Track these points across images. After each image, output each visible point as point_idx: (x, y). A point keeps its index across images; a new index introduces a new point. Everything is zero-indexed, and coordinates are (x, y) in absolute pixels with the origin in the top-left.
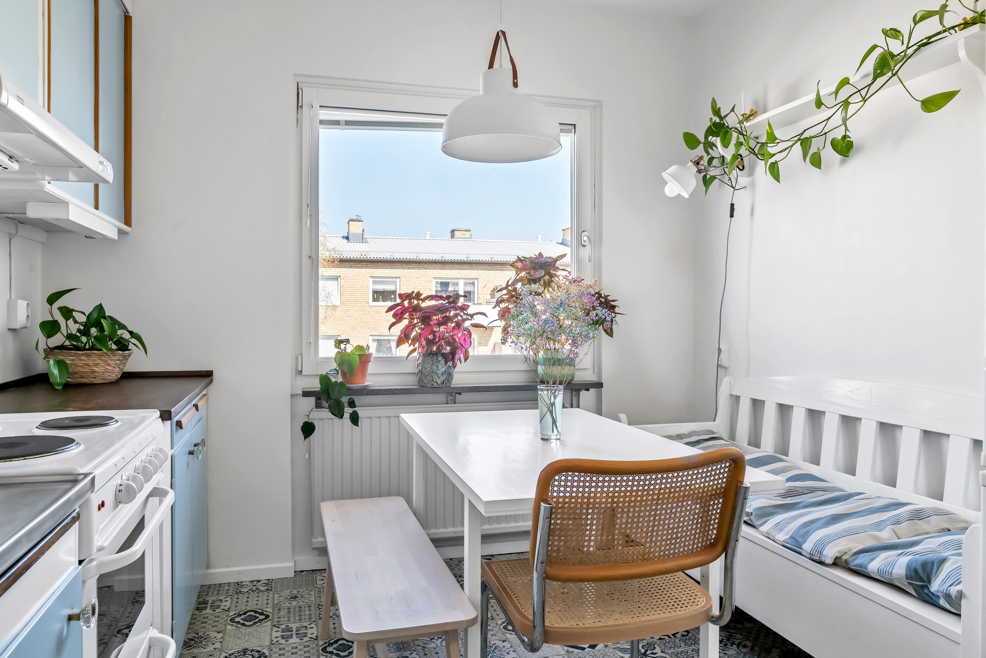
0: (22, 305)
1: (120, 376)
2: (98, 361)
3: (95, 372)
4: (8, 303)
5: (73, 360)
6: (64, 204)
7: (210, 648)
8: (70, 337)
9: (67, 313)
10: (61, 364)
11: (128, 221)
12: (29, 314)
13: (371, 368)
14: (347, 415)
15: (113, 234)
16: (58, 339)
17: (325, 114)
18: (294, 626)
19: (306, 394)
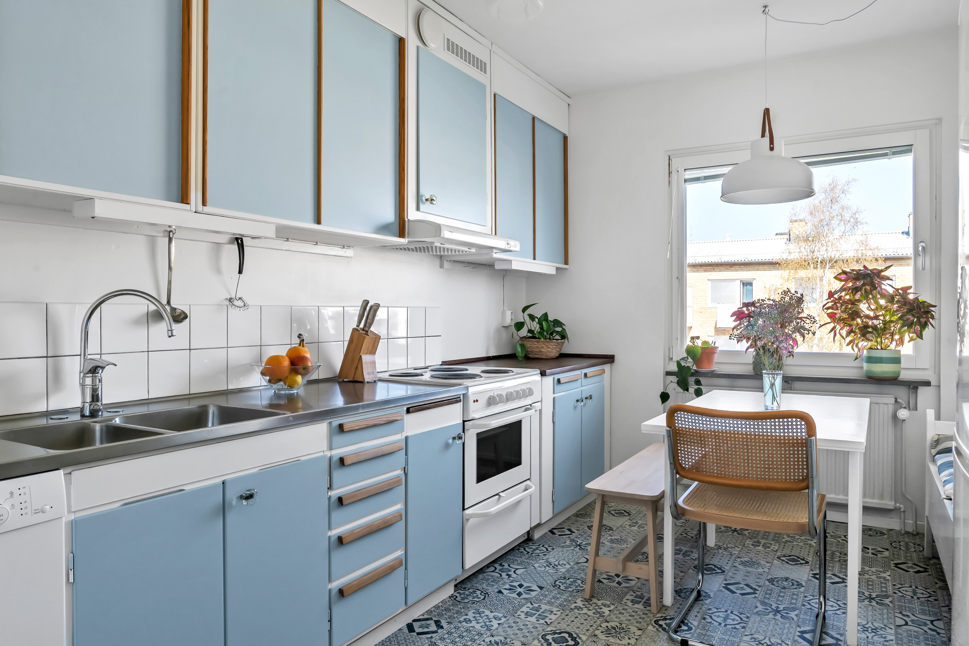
0: (508, 313)
1: (557, 355)
2: (543, 345)
3: (541, 352)
4: (502, 311)
5: (531, 344)
6: (510, 261)
7: (588, 519)
8: (530, 331)
9: (532, 317)
10: (522, 346)
11: (566, 263)
12: (513, 318)
13: (716, 358)
14: (692, 390)
15: (553, 271)
16: (524, 332)
17: (689, 175)
18: (640, 522)
19: (668, 374)
